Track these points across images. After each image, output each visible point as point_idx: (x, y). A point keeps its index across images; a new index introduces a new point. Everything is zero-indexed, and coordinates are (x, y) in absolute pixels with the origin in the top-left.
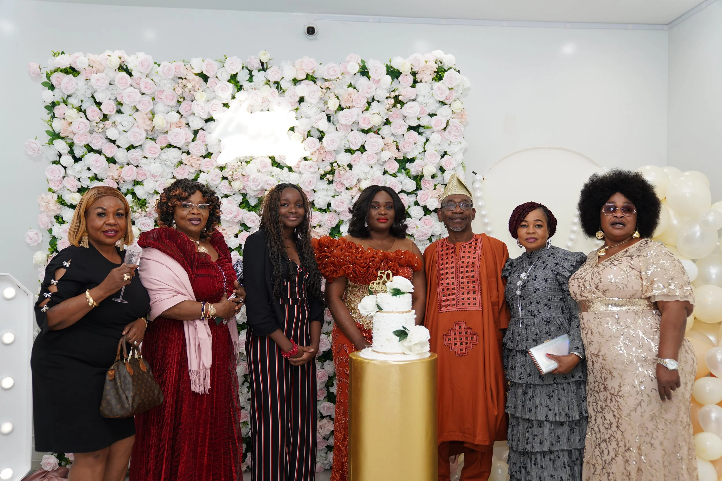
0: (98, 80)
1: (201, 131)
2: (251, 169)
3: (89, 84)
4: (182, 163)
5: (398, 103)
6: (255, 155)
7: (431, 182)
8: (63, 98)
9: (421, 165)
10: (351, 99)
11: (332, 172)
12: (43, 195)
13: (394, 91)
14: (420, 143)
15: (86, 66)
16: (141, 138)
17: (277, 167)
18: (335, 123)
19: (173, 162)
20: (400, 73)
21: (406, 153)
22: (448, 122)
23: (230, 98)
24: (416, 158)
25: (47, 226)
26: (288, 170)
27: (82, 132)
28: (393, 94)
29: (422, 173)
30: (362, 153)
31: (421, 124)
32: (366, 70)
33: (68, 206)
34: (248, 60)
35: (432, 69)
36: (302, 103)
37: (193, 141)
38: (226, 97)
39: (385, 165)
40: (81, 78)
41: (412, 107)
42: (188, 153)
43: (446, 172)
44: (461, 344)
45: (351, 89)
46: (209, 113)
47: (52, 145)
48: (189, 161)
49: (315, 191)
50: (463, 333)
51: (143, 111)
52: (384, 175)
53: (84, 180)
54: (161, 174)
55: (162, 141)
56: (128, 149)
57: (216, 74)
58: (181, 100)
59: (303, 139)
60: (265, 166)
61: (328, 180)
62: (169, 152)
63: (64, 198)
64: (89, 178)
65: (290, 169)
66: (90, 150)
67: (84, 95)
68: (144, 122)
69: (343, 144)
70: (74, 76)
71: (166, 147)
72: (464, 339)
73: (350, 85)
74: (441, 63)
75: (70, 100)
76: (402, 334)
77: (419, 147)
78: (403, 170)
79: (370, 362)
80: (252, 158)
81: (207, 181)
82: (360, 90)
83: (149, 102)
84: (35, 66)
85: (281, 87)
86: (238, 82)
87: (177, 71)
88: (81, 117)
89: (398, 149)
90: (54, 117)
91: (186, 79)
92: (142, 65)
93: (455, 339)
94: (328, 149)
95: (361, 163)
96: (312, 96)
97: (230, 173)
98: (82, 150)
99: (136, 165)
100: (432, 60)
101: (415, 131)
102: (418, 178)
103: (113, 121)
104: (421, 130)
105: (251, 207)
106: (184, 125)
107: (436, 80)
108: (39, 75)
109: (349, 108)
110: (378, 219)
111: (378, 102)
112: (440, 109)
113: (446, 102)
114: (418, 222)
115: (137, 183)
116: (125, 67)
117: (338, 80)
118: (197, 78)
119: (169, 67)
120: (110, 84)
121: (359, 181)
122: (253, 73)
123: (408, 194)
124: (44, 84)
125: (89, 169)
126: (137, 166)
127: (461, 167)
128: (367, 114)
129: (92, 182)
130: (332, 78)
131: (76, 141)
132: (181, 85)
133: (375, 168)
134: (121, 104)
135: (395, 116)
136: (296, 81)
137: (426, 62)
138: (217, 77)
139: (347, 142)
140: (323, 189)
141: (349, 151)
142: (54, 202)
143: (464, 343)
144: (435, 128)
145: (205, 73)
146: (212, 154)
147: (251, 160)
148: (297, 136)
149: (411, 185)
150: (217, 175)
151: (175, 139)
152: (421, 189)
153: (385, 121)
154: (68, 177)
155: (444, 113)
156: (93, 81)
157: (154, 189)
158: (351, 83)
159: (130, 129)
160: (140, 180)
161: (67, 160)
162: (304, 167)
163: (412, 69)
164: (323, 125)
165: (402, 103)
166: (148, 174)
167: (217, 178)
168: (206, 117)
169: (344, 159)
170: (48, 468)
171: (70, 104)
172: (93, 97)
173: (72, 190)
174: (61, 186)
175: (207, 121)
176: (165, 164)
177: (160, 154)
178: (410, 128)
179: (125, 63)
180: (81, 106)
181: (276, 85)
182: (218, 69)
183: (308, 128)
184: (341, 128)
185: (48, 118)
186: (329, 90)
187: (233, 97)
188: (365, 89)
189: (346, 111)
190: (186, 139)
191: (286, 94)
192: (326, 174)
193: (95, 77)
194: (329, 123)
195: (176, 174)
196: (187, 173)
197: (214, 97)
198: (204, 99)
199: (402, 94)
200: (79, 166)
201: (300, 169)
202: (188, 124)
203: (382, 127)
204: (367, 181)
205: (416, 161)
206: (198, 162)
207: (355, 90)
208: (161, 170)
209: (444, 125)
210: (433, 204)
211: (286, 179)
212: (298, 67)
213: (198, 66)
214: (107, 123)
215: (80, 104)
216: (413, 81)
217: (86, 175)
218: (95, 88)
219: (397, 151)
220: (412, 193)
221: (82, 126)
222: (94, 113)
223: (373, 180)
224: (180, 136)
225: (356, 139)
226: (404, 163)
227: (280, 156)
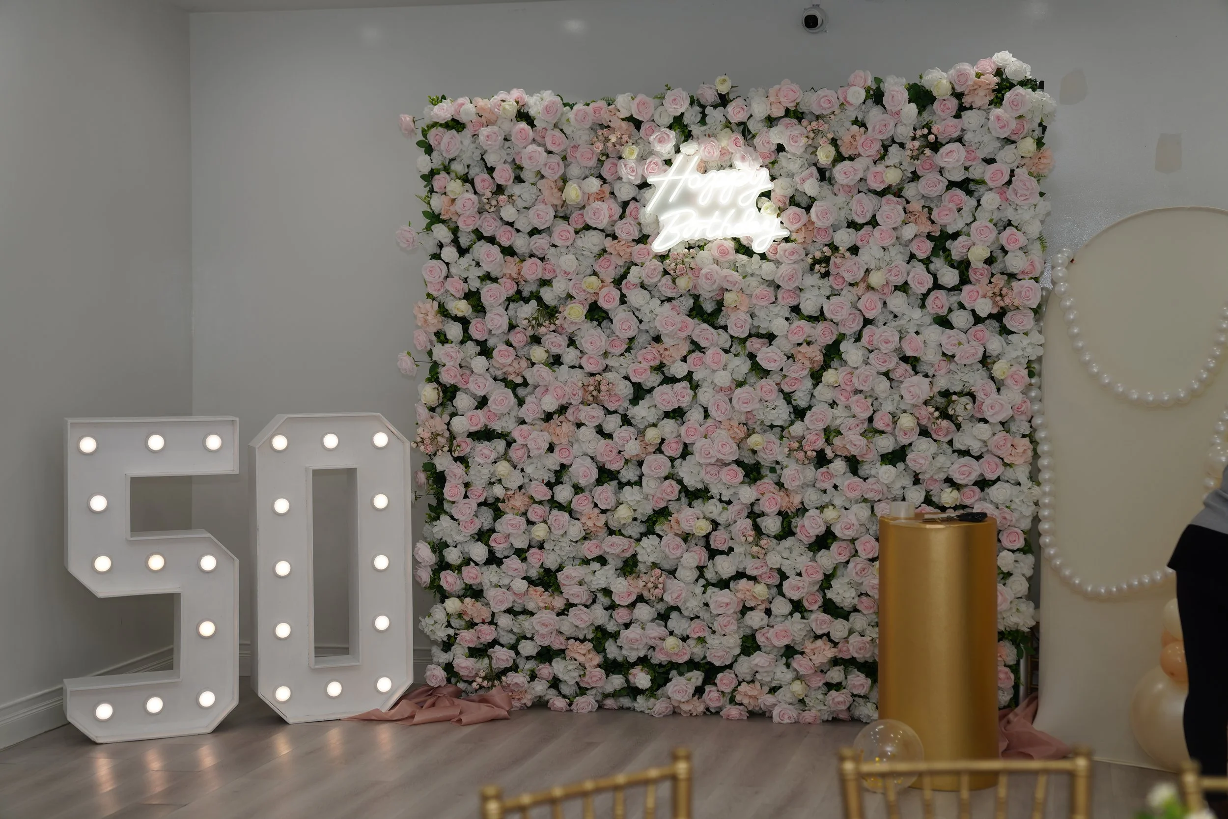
0: (488, 137)
1: (632, 205)
2: (704, 259)
3: (477, 141)
4: (604, 251)
7: (986, 271)
8: (443, 164)
9: (966, 245)
10: (856, 143)
11: (826, 260)
12: (421, 304)
13: (922, 127)
14: (968, 209)
15: (474, 117)
16: (547, 219)
17: (743, 254)
18: (833, 182)
19: (593, 251)
20: (935, 98)
21: (945, 226)
22: (1012, 171)
23: (673, 151)
24: (961, 231)
25: (426, 347)
26: (759, 258)
27: (468, 213)
28: (920, 133)
29: (968, 258)
30: (874, 227)
31: (971, 176)
32: (881, 95)
33: (452, 318)
34: (700, 92)
35: (988, 86)
36: (780, 154)
37: (621, 217)
38: (665, 149)
39: (910, 246)
40: (467, 132)
41: (954, 151)
42: (614, 237)
43: (1009, 254)
45: (855, 127)
46: (643, 176)
47: (430, 232)
48: (616, 248)
49: (801, 290)
51: (550, 178)
52: (907, 262)
53: (473, 280)
54: (576, 269)
55: (577, 221)
56: (531, 234)
57: (653, 115)
58: (604, 158)
59: (780, 211)
60: (725, 253)
61: (821, 272)
62: (586, 237)
63: (446, 307)
64: (479, 277)
65: (763, 257)
66: (479, 235)
67: (471, 158)
68: (552, 194)
69: (843, 214)
70: (458, 131)
71: (583, 228)
74: (1006, 74)
75: (454, 166)
77: (964, 215)
78: (941, 253)
80: (707, 242)
81: (640, 278)
82: (870, 129)
83: (558, 164)
84: (406, 119)
85: (749, 130)
86: (685, 127)
87: (597, 116)
88: (467, 191)
89: (930, 219)
90: (431, 190)
91: (609, 127)
92: (548, 111)
94: (818, 224)
95: (872, 243)
96: (794, 143)
97: (675, 266)
98: (470, 237)
99: (542, 256)
100: (990, 70)
101: (960, 188)
102: (963, 266)
103: (510, 195)
105: (705, 316)
106: (608, 196)
107: (993, 105)
108: (413, 131)
109: (851, 159)
111: (900, 145)
112: (1002, 152)
113: (1013, 138)
114: (963, 337)
115: (545, 283)
116: (526, 113)
117: (832, 116)
118: (624, 124)
119: (585, 112)
120: (506, 140)
121: (868, 271)
122: (706, 112)
123: (949, 290)
124: (419, 144)
125: (478, 265)
126: (542, 259)
127: (1037, 246)
128: (880, 167)
129: (484, 283)
130: (825, 113)
131: (461, 226)
132: (602, 138)
133: (893, 251)
134: (521, 168)
135: (927, 166)
136: (771, 121)
137: (978, 76)
138: (653, 121)
139: (849, 212)
140: (813, 286)
141: (853, 225)
142: (434, 313)
144: (991, 184)
145: (636, 116)
146: (649, 236)
147: (705, 244)
148: (772, 205)
149: (950, 277)
150: (655, 269)
151: (594, 217)
152: (969, 282)
153: (910, 175)
154: (452, 277)
155: (1007, 157)
156: (482, 138)
157: (566, 291)
158: (857, 117)
159: (533, 204)
160: (548, 278)
161: (450, 253)
162: (782, 253)
163: (953, 89)
164: (811, 187)
165: (935, 147)
166: (558, 271)
167: (656, 273)
168: (638, 182)
169: (844, 238)
170: (433, 683)
171: (454, 171)
172: (483, 159)
173: (458, 296)
174: (442, 290)
175: (641, 187)
176: (583, 255)
177: (574, 240)
178: (951, 185)
179: (525, 108)
180: (467, 173)
181: (742, 127)
182: (655, 108)
183: (790, 192)
184: (841, 190)
185: (424, 192)
186: (820, 135)
187: (678, 151)
188: (877, 127)
189: (847, 162)
190: (610, 217)
191: (755, 141)
192: (816, 262)
193: (484, 131)
194: (823, 183)
195: (597, 269)
196: (613, 267)
197: (652, 153)
198: (634, 156)
199: (934, 130)
200: (466, 260)
201: (777, 256)
202: (612, 193)
203: (907, 186)
204: (879, 273)
205: (960, 239)
206: (629, 250)
207: (862, 129)
208: (576, 262)
209: (1006, 178)
210: (985, 308)
211: (757, 272)
212: (772, 99)
213: (625, 104)
214: (502, 197)
215: (466, 171)
216: (956, 107)
217: (474, 274)
218: (485, 148)
219: (929, 223)
220: (953, 289)
221: (469, 204)
222: (484, 183)
223: (889, 271)
224: (603, 213)
225: (864, 207)
226: (940, 241)
227: (748, 238)
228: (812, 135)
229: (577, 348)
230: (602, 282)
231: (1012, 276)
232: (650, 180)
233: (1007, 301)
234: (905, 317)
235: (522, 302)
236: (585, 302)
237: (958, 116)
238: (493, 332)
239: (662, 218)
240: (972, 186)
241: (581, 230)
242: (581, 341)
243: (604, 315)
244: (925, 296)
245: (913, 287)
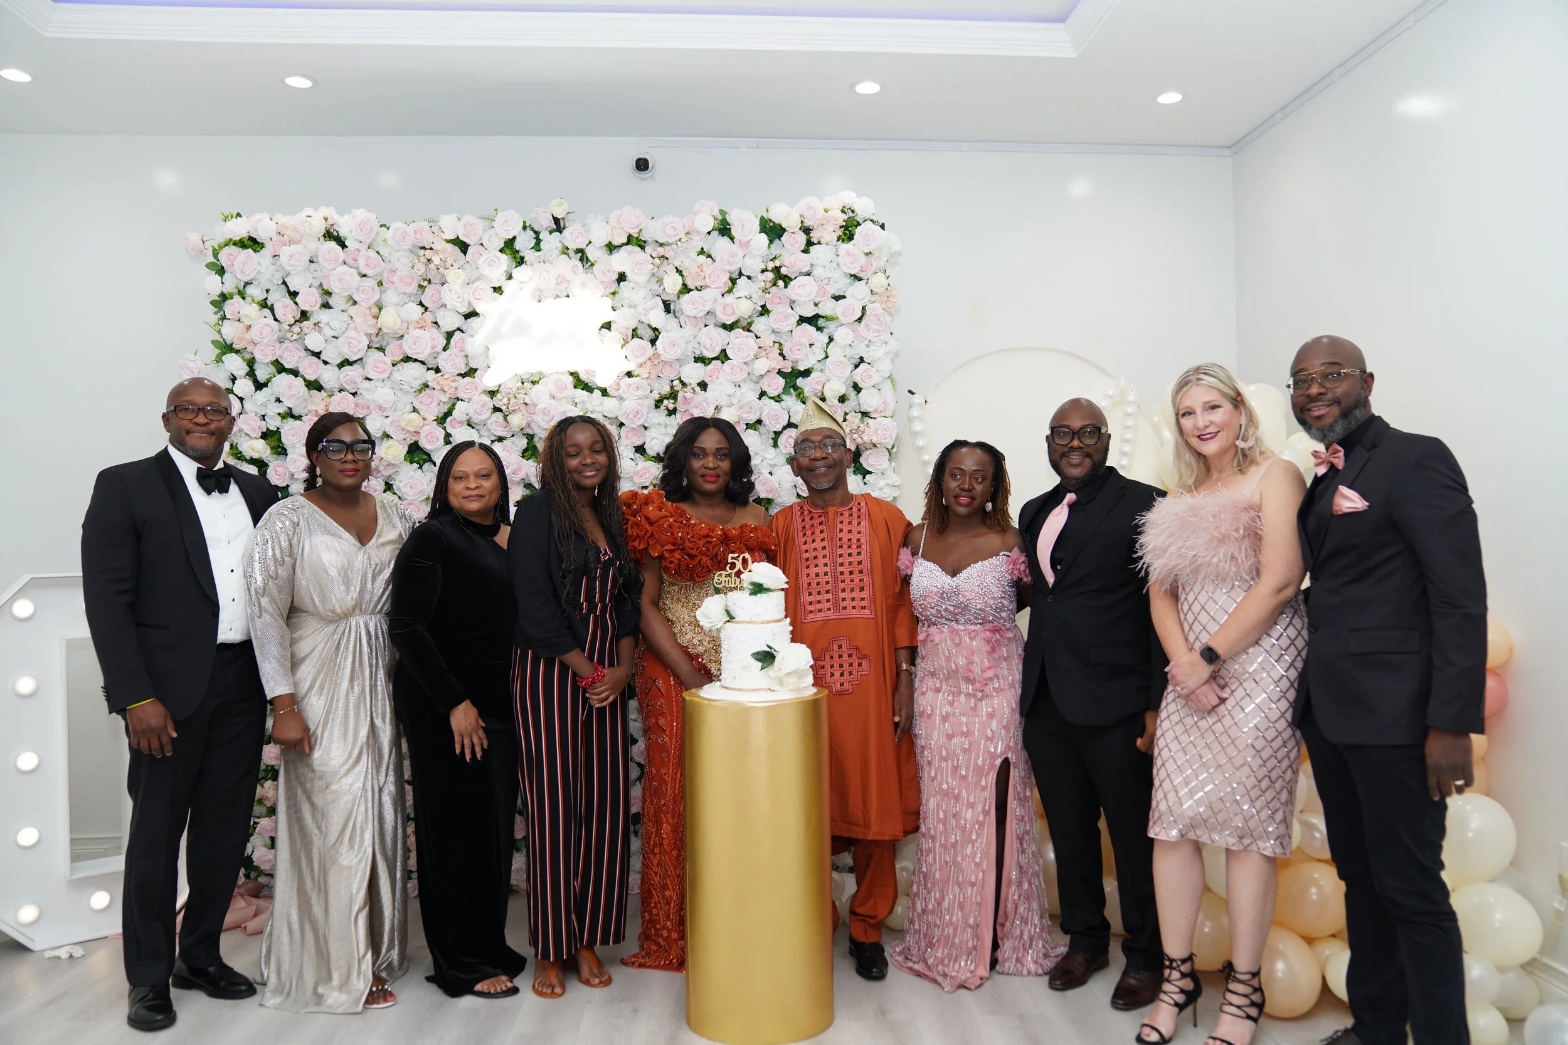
0: (291, 256)
1: (457, 333)
2: (539, 394)
3: (278, 263)
4: (426, 386)
5: (780, 279)
6: (546, 370)
7: (839, 409)
8: (237, 287)
9: (821, 381)
10: (703, 274)
11: (673, 395)
13: (773, 260)
14: (820, 346)
15: (273, 234)
16: (361, 347)
17: (583, 389)
18: (678, 315)
19: (413, 386)
20: (784, 230)
21: (796, 362)
22: (864, 308)
23: (504, 278)
24: (812, 368)
26: (600, 393)
27: (266, 341)
28: (771, 265)
29: (823, 394)
30: (723, 363)
31: (821, 313)
32: (728, 227)
34: (533, 215)
35: (836, 222)
36: (622, 283)
37: (445, 349)
38: (496, 275)
39: (761, 382)
40: (266, 253)
41: (804, 285)
42: (437, 370)
43: (863, 391)
44: (842, 675)
45: (702, 258)
46: (470, 303)
47: (221, 364)
48: (438, 382)
49: (646, 428)
50: (845, 656)
51: (364, 304)
52: (760, 399)
53: (272, 417)
54: (393, 405)
55: (394, 351)
56: (341, 365)
57: (481, 239)
58: (425, 283)
59: (623, 342)
60: (563, 388)
61: (667, 409)
62: (405, 369)
63: (240, 448)
64: (279, 414)
65: (604, 392)
66: (280, 368)
67: (270, 281)
68: (366, 322)
69: (690, 349)
70: (255, 251)
71: (402, 360)
72: (846, 666)
73: (702, 252)
74: (853, 212)
75: (250, 290)
76: (767, 658)
77: (817, 352)
78: (792, 390)
79: (712, 703)
80: (541, 376)
81: (467, 415)
82: (717, 259)
83: (373, 289)
84: (194, 238)
85: (587, 258)
86: (518, 252)
87: (417, 237)
88: (265, 317)
89: (782, 354)
90: (224, 318)
91: (431, 249)
92: (361, 229)
93: (832, 666)
94: (665, 356)
95: (720, 379)
96: (637, 271)
97: (505, 400)
98: (268, 369)
99: (353, 391)
100: (837, 207)
101: (810, 324)
103: (316, 322)
104: (821, 322)
106: (430, 324)
107: (843, 241)
108: (202, 251)
109: (699, 289)
110: (703, 476)
111: (749, 278)
112: (851, 289)
113: (861, 275)
116: (335, 234)
117: (679, 243)
118: (450, 247)
119: (404, 231)
120: (311, 262)
122: (541, 237)
124: (210, 266)
125: (278, 400)
126: (354, 394)
127: (889, 383)
128: (730, 298)
129: (285, 421)
130: (670, 241)
131: (258, 356)
132: (423, 259)
133: (744, 388)
134: (329, 294)
135: (777, 300)
136: (611, 248)
137: (826, 211)
138: (482, 244)
139: (697, 346)
140: (659, 424)
141: (701, 359)
143: (846, 674)
144: (842, 319)
145: (462, 238)
146: (476, 370)
147: (540, 379)
148: (614, 337)
150: (484, 405)
151: (414, 347)
153: (760, 309)
154: (247, 413)
155: (857, 294)
156: (283, 258)
157: (383, 429)
158: (702, 249)
159: (343, 333)
160: (361, 416)
161: (244, 387)
162: (626, 388)
163: (802, 222)
164: (657, 318)
165: (787, 280)
166: (372, 406)
167: (485, 409)
168: (465, 310)
169: (693, 373)
171: (250, 296)
172: (284, 283)
173: (253, 435)
175: (467, 316)
176: (401, 390)
177: (391, 373)
178: (802, 320)
179: (335, 227)
180: (266, 299)
181: (579, 255)
182: (484, 232)
183: (633, 325)
184: (688, 322)
185: (214, 319)
186: (664, 261)
187: (509, 276)
188: (726, 256)
189: (694, 294)
190: (433, 348)
191: (596, 269)
192: (662, 397)
193: (288, 252)
194: (669, 315)
195: (418, 405)
196: (434, 404)
197: (478, 278)
198: (460, 281)
199: (785, 263)
200: (264, 395)
201: (621, 392)
202: (436, 322)
203: (756, 320)
204: (732, 410)
205: (813, 375)
206: (454, 384)
207: (709, 260)
208: (393, 398)
209: (859, 314)
211: (598, 409)
212: (614, 224)
213: (451, 227)
214: (306, 324)
215: (265, 296)
216: (805, 242)
217: (274, 409)
218: (288, 270)
219: (781, 358)
221: (267, 330)
222: (286, 309)
223: (742, 407)
224: (424, 342)
225: (713, 341)
226: (793, 377)
227: (587, 372)
228: (658, 262)
229: (395, 493)
230: (424, 419)
231: (865, 414)
232: (479, 311)
233: (866, 438)
234: (758, 457)
236: (404, 442)
237: (806, 251)
238: (296, 476)
239: (494, 350)
241: (399, 362)
242: (398, 484)
243: (425, 457)
244: (777, 434)
245: (768, 423)
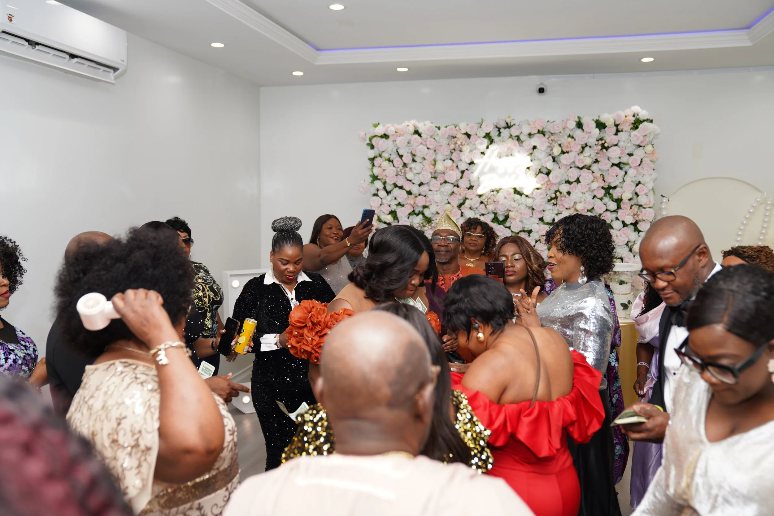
0: (401, 141)
1: (466, 172)
2: (500, 197)
3: (395, 143)
4: (453, 192)
5: (604, 148)
6: (503, 187)
7: (629, 204)
8: (379, 154)
9: (621, 192)
10: (570, 146)
11: (556, 198)
13: (601, 139)
14: (621, 176)
15: (394, 133)
16: (428, 178)
17: (518, 195)
18: (559, 163)
19: (448, 193)
20: (606, 126)
21: (610, 183)
22: (642, 159)
24: (617, 186)
26: (525, 196)
27: (391, 175)
28: (600, 142)
29: (621, 197)
30: (578, 183)
31: (622, 161)
32: (581, 125)
33: (383, 222)
34: (498, 122)
35: (630, 121)
36: (535, 150)
37: (461, 178)
38: (483, 148)
39: (594, 192)
40: (391, 139)
41: (615, 150)
42: (458, 186)
43: (640, 196)
45: (570, 139)
46: (471, 159)
47: (373, 184)
48: (458, 191)
49: (544, 211)
51: (429, 160)
52: (593, 199)
53: (393, 206)
54: (441, 201)
55: (441, 179)
56: (420, 185)
57: (476, 132)
58: (453, 151)
59: (535, 176)
60: (510, 195)
61: (553, 203)
62: (445, 187)
63: (381, 218)
64: (396, 204)
65: (527, 196)
66: (396, 186)
67: (392, 151)
68: (430, 167)
69: (564, 178)
70: (386, 139)
74: (638, 116)
75: (384, 155)
77: (619, 178)
78: (607, 195)
80: (501, 189)
81: (470, 205)
82: (577, 139)
83: (432, 154)
84: (363, 134)
85: (520, 139)
86: (491, 137)
87: (451, 132)
88: (390, 165)
89: (603, 180)
90: (373, 165)
91: (456, 137)
92: (428, 130)
94: (553, 181)
95: (577, 190)
96: (542, 145)
97: (486, 200)
98: (391, 186)
99: (424, 195)
100: (630, 114)
101: (617, 167)
102: (619, 201)
103: (410, 168)
105: (499, 222)
106: (455, 168)
107: (633, 129)
108: (365, 139)
109: (568, 152)
111: (590, 147)
112: (636, 151)
113: (641, 145)
114: (618, 233)
115: (425, 207)
116: (417, 131)
117: (560, 134)
118: (464, 136)
119: (446, 130)
120: (408, 143)
121: (575, 203)
122: (501, 131)
123: (611, 212)
124: (368, 144)
125: (395, 199)
126: (425, 196)
127: (652, 192)
128: (581, 157)
129: (398, 207)
130: (556, 132)
131: (388, 181)
132: (453, 142)
133: (587, 194)
134: (414, 155)
135: (602, 157)
136: (531, 135)
137: (626, 117)
138: (476, 135)
139: (566, 176)
140: (550, 209)
141: (568, 182)
142: (376, 221)
144: (631, 165)
145: (469, 133)
146: (473, 186)
148: (531, 173)
149: (613, 206)
150: (477, 201)
151: (449, 178)
152: (621, 208)
153: (595, 160)
154: (384, 205)
155: (639, 154)
156: (398, 142)
157: (436, 211)
158: (570, 135)
159: (421, 172)
160: (428, 205)
161: (382, 193)
162: (536, 194)
163: (615, 122)
164: (550, 165)
165: (607, 148)
166: (432, 201)
167: (477, 203)
168: (469, 162)
169: (564, 188)
171: (384, 157)
172: (397, 151)
173: (386, 213)
174: (379, 210)
175: (470, 164)
176: (444, 195)
177: (439, 188)
178: (613, 165)
179: (417, 128)
180: (390, 158)
181: (517, 138)
182: (477, 129)
183: (539, 167)
184: (563, 166)
185: (370, 166)
186: (554, 141)
187: (487, 147)
188: (580, 139)
189: (566, 154)
190: (457, 177)
191: (524, 144)
192: (552, 199)
193: (399, 139)
194: (554, 163)
195: (450, 201)
196: (456, 200)
197: (475, 149)
198: (468, 150)
199: (607, 141)
200: (390, 197)
201: (534, 196)
202: (457, 167)
203: (592, 165)
204: (581, 204)
205: (618, 189)
206: (465, 192)
207: (573, 140)
208: (440, 198)
209: (639, 162)
210: (629, 220)
211: (524, 203)
212: (532, 125)
213: (464, 128)
214: (407, 169)
215: (390, 156)
216: (616, 131)
217: (394, 203)
218: (399, 146)
219: (603, 182)
220: (614, 211)
221: (391, 172)
222: (398, 162)
223: (585, 203)
224: (454, 175)
225: (573, 174)
226: (608, 190)
227: (520, 188)
228: (551, 142)
230: (453, 207)
231: (641, 206)
232: (475, 162)
233: (640, 218)
235: (415, 216)
237: (616, 134)
239: (481, 179)
240: (622, 165)
241: (443, 183)
245: (597, 210)
